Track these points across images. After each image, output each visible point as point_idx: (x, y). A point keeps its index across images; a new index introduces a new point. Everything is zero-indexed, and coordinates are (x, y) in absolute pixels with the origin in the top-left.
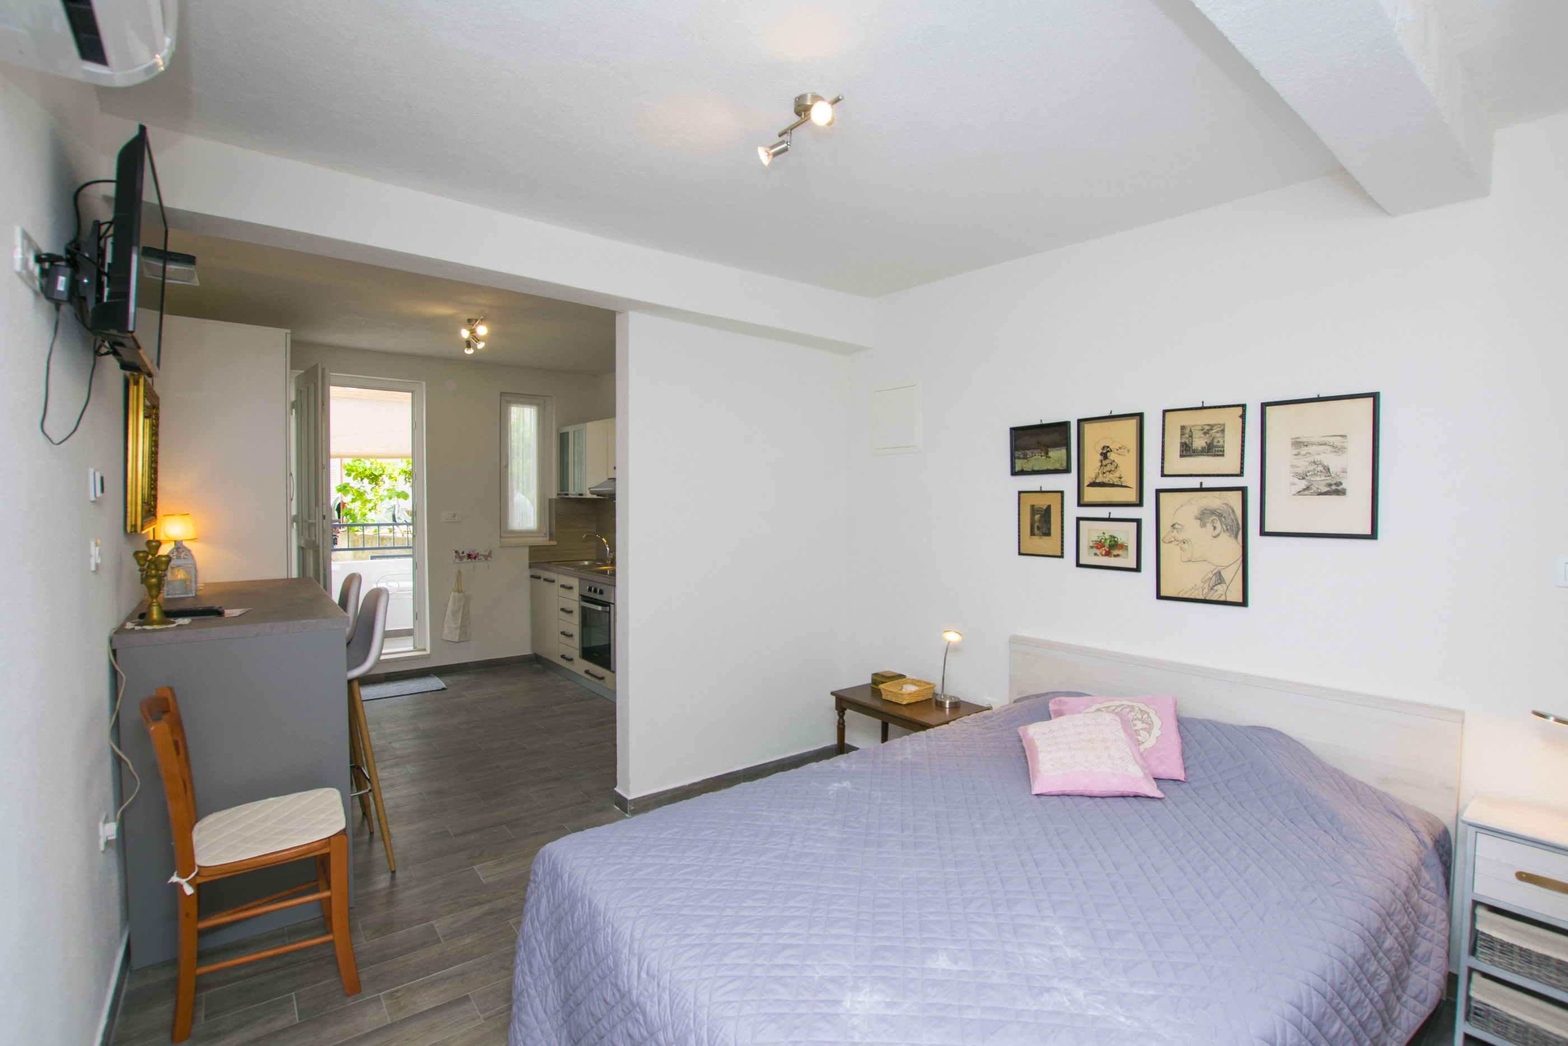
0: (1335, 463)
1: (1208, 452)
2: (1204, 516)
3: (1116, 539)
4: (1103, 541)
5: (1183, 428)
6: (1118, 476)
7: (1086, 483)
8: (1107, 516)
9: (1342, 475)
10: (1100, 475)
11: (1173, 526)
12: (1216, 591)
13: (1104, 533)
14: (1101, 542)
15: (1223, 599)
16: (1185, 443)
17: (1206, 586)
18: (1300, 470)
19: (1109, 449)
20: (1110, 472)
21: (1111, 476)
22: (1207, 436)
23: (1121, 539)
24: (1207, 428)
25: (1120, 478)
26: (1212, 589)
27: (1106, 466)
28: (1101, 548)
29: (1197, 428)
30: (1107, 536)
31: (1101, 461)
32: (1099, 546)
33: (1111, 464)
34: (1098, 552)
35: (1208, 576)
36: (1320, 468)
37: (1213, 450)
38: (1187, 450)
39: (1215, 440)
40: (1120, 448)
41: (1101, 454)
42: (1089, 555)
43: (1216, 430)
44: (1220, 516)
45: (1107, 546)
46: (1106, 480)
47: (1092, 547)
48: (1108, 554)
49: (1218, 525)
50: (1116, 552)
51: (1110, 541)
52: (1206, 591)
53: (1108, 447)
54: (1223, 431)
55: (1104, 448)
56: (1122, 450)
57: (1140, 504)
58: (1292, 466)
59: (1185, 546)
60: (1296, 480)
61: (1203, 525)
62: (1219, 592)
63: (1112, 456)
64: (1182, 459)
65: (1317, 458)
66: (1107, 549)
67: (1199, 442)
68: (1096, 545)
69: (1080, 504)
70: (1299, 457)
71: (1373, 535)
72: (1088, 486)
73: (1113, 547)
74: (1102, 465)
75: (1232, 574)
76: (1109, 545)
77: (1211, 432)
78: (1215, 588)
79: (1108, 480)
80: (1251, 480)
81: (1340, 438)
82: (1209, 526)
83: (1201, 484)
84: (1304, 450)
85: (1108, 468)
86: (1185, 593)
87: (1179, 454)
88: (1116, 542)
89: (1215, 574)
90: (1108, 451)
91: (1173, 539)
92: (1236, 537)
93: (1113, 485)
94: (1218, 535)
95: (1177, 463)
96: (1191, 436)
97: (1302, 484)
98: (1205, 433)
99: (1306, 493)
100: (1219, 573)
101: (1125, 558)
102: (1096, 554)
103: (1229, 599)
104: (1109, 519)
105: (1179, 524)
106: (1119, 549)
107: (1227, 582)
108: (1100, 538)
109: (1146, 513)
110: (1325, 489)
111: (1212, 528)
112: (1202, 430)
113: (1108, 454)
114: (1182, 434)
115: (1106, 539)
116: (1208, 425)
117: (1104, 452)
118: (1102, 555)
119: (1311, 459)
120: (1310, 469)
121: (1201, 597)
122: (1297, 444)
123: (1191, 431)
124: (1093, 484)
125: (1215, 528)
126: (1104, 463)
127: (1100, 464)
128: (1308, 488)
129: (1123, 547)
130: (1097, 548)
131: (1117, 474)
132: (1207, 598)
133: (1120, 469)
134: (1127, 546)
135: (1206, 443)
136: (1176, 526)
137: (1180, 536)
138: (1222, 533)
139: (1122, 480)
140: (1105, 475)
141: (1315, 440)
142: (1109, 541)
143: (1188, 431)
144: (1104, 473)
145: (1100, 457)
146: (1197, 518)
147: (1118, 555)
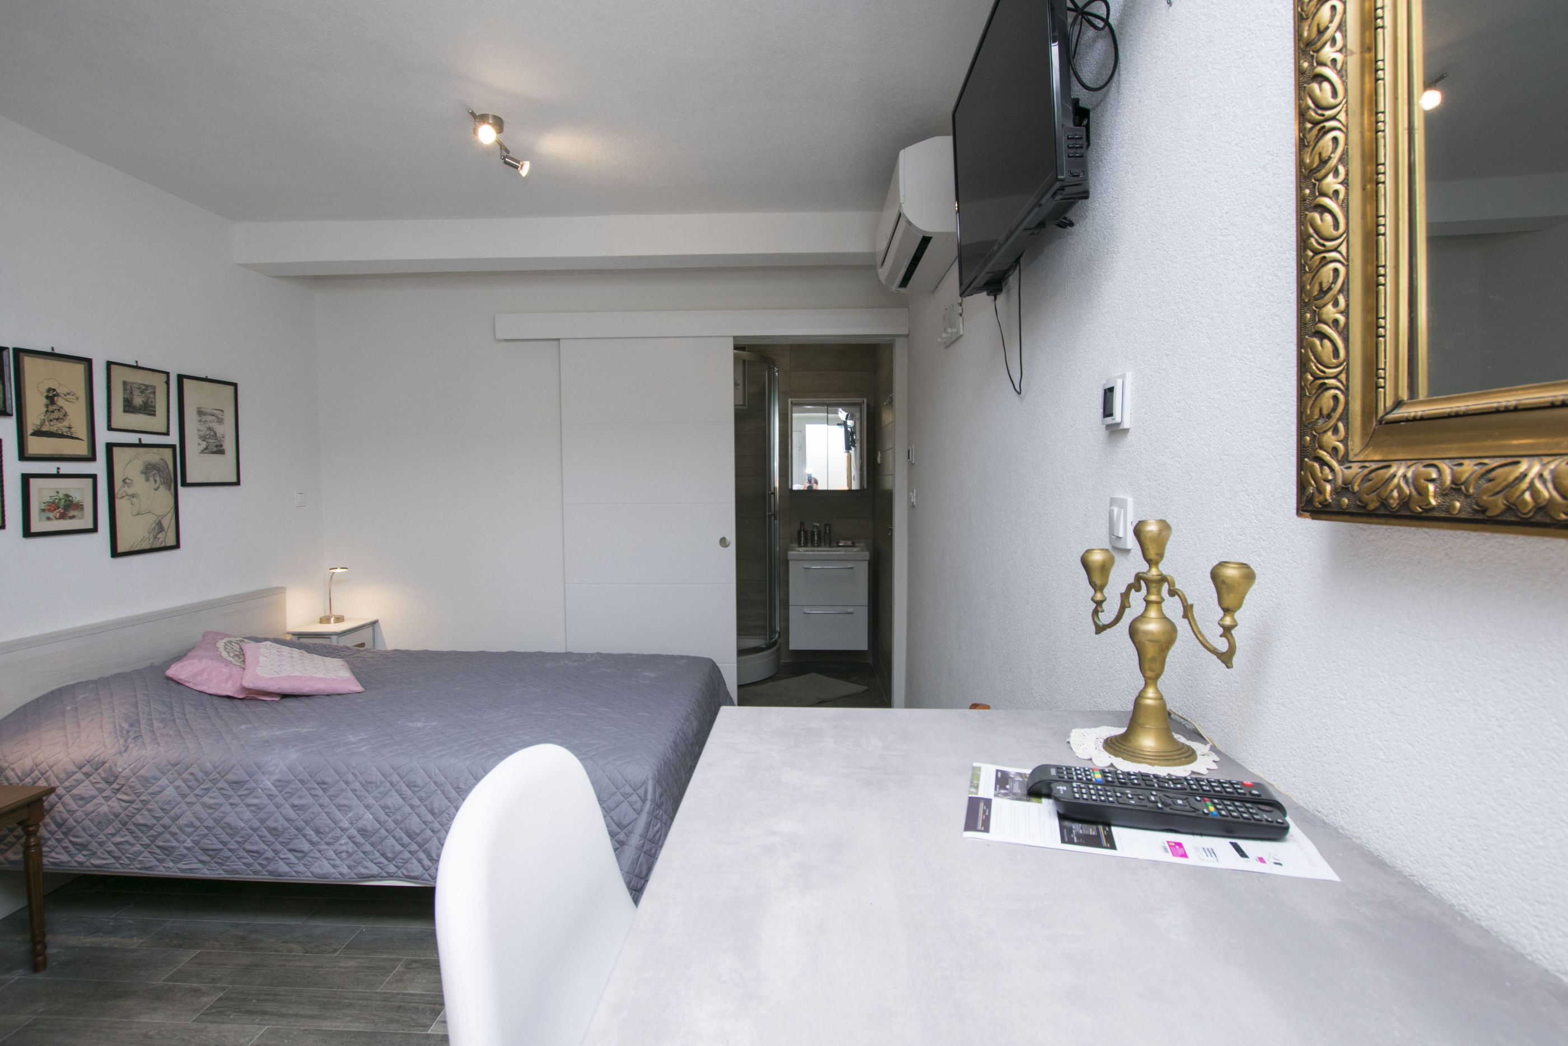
0: (219, 429)
1: (145, 410)
2: (149, 469)
3: (71, 498)
4: (57, 501)
5: (125, 383)
6: (67, 425)
7: (30, 431)
8: (55, 472)
9: (223, 439)
10: (47, 423)
11: (124, 481)
12: (159, 538)
13: (58, 492)
14: (54, 502)
15: (163, 545)
16: (127, 398)
17: (151, 536)
18: (202, 433)
19: (55, 393)
20: (57, 419)
21: (59, 425)
22: (144, 395)
23: (76, 498)
24: (143, 387)
25: (70, 428)
26: (156, 538)
27: (53, 412)
28: (55, 510)
29: (136, 386)
30: (61, 496)
31: (47, 406)
32: (52, 508)
33: (59, 410)
34: (51, 515)
35: (152, 527)
36: (212, 433)
37: (148, 409)
38: (129, 407)
39: (150, 400)
40: (69, 394)
41: (47, 397)
42: (40, 520)
43: (149, 391)
44: (159, 470)
45: (62, 507)
46: (54, 429)
47: (43, 510)
48: (63, 516)
49: (158, 479)
50: (71, 513)
51: (65, 501)
52: (151, 540)
53: (54, 390)
54: (154, 393)
55: (49, 390)
56: (71, 397)
57: (92, 458)
58: (198, 430)
59: (134, 500)
60: (200, 441)
61: (147, 480)
62: (161, 539)
63: (60, 402)
64: (126, 414)
65: (211, 425)
66: (62, 511)
67: (138, 400)
68: (49, 507)
69: (23, 456)
70: (202, 423)
71: (238, 483)
72: (33, 434)
73: (67, 507)
74: (47, 411)
75: (168, 521)
76: (64, 506)
77: (146, 392)
78: (158, 536)
79: (55, 429)
80: (174, 439)
81: (220, 412)
82: (152, 479)
83: (140, 440)
84: (204, 418)
85: (56, 415)
86: (136, 546)
87: (122, 409)
88: (71, 501)
89: (157, 524)
90: (55, 395)
91: (124, 494)
92: (170, 489)
93: (61, 436)
94: (158, 488)
95: (121, 418)
96: (131, 393)
97: (204, 445)
98: (142, 392)
99: (206, 451)
100: (160, 522)
101: (80, 519)
102: (49, 519)
103: (169, 544)
104: (58, 476)
105: (129, 479)
106: (74, 510)
107: (166, 529)
108: (54, 498)
109: (98, 468)
110: (215, 449)
111: (154, 482)
112: (139, 388)
113: (56, 398)
114: (125, 390)
115: (60, 500)
116: (144, 385)
117: (51, 395)
118: (56, 519)
119: (207, 425)
120: (207, 433)
121: (148, 547)
122: (200, 413)
123: (131, 387)
124: (38, 433)
125: (156, 481)
126: (51, 408)
127: (45, 409)
128: (207, 448)
129: (79, 507)
130: (50, 510)
131: (66, 423)
132: (153, 547)
133: (68, 417)
134: (82, 505)
135: (143, 401)
136: (127, 481)
137: (131, 491)
138: (161, 486)
139: (73, 430)
140: (52, 423)
141: (208, 411)
142: (63, 501)
143: (129, 387)
144: (51, 421)
145: (45, 401)
146: (142, 473)
147: (73, 517)
